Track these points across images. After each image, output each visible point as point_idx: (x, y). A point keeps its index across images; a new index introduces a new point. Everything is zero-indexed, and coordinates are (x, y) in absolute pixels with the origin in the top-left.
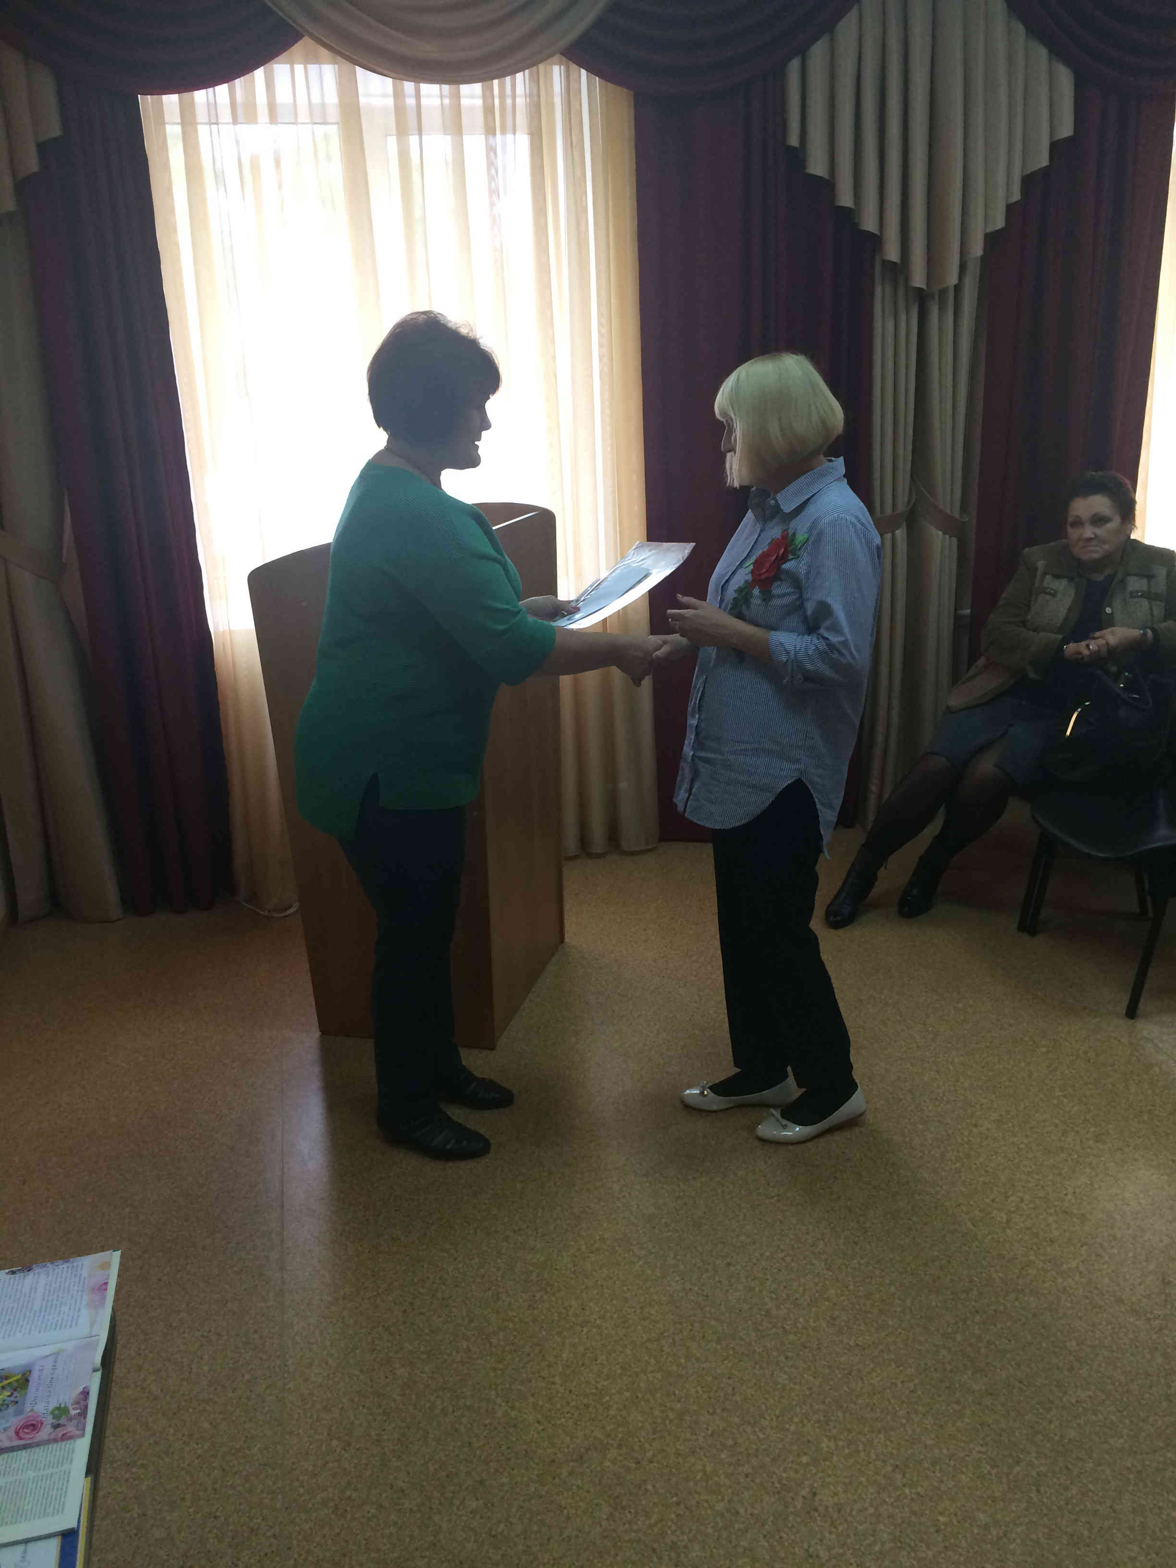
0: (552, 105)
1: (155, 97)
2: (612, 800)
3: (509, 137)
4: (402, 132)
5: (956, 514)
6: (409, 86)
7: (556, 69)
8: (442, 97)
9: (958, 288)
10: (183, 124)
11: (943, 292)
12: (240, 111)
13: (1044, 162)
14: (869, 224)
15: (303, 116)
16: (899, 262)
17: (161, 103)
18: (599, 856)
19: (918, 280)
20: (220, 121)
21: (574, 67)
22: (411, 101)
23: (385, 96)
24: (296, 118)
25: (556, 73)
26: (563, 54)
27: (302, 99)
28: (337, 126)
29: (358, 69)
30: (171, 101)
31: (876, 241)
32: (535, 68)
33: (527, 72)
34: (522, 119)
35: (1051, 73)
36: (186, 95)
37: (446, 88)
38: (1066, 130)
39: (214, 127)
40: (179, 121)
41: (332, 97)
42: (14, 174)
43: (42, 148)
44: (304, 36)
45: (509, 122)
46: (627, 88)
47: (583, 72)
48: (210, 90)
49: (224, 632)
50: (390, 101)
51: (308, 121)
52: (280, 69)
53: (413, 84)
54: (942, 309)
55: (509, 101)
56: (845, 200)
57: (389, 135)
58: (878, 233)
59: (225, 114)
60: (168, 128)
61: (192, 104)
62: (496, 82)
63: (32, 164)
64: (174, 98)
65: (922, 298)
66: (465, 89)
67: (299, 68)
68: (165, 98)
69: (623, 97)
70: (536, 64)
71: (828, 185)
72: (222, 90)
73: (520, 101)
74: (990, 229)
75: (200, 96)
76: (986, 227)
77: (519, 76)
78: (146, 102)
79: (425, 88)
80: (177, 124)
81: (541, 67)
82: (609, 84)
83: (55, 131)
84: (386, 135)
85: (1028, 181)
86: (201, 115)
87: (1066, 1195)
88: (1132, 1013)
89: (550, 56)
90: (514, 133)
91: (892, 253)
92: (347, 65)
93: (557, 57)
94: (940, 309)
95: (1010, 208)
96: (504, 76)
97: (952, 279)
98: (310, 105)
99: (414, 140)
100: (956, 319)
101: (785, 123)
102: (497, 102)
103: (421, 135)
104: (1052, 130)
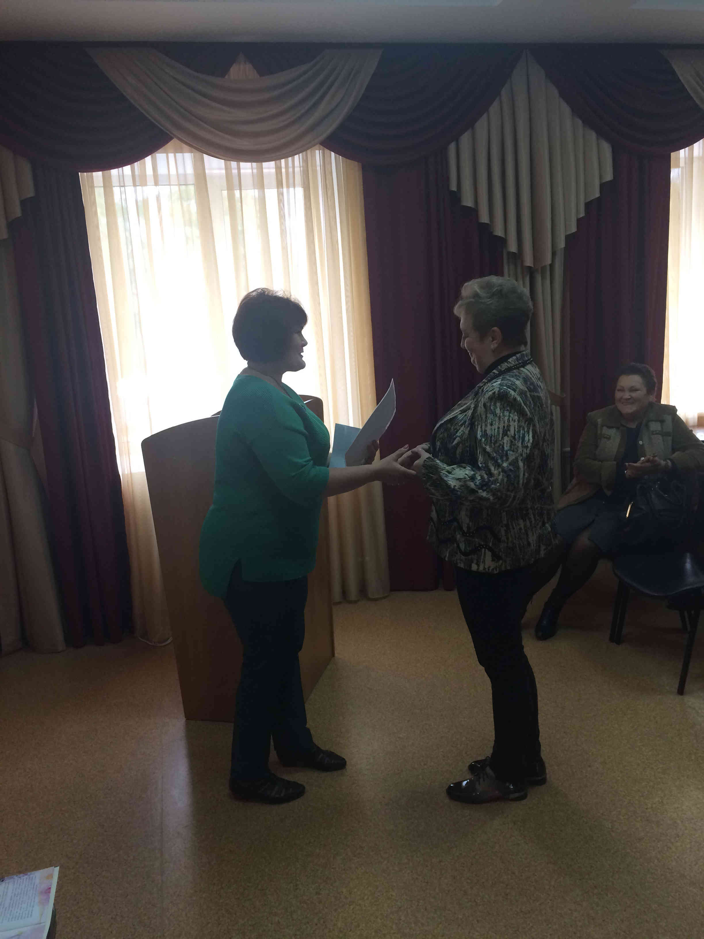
0: (315, 171)
1: (90, 173)
2: (362, 568)
3: (291, 189)
4: (230, 188)
5: (559, 393)
6: (234, 164)
7: (317, 152)
8: (252, 169)
9: (552, 266)
10: (105, 187)
11: (543, 268)
12: (137, 179)
13: (597, 195)
14: (499, 232)
15: (174, 180)
16: (517, 252)
17: (92, 177)
18: (355, 602)
19: (529, 261)
20: (126, 185)
21: (327, 151)
22: (235, 172)
23: (220, 169)
24: (170, 182)
25: (318, 154)
26: (320, 144)
27: (173, 171)
28: (193, 186)
29: (205, 156)
30: (98, 175)
31: (503, 241)
32: (304, 153)
33: (301, 154)
34: (298, 178)
35: (598, 145)
36: (106, 172)
37: (254, 164)
38: (609, 177)
39: (123, 189)
40: (102, 185)
41: (190, 170)
42: (7, 218)
43: (23, 203)
44: (173, 138)
45: (291, 181)
46: (358, 162)
47: (333, 154)
48: (120, 169)
49: (127, 475)
50: (224, 171)
51: (177, 184)
52: (160, 156)
53: (236, 162)
54: (543, 278)
55: (291, 170)
56: (484, 219)
57: (223, 190)
58: (503, 236)
59: (129, 180)
60: (96, 190)
61: (110, 176)
62: (283, 161)
63: (18, 212)
64: (100, 173)
65: (531, 272)
66: (265, 164)
67: (171, 156)
68: (95, 174)
69: (355, 167)
70: (306, 150)
71: (474, 212)
72: (127, 169)
73: (297, 170)
74: (569, 233)
75: (114, 172)
76: (566, 231)
77: (296, 157)
78: (83, 176)
79: (243, 164)
80: (102, 187)
81: (309, 152)
82: (348, 160)
83: (31, 193)
84: (222, 190)
85: (588, 205)
86: (115, 181)
87: (647, 809)
88: (681, 691)
89: (314, 145)
90: (294, 187)
91: (513, 248)
92: (198, 154)
93: (317, 146)
94: (542, 279)
95: (579, 221)
96: (287, 157)
97: (548, 261)
98: (178, 175)
99: (237, 193)
100: (552, 282)
101: (448, 179)
102: (283, 170)
103: (240, 190)
104: (601, 177)
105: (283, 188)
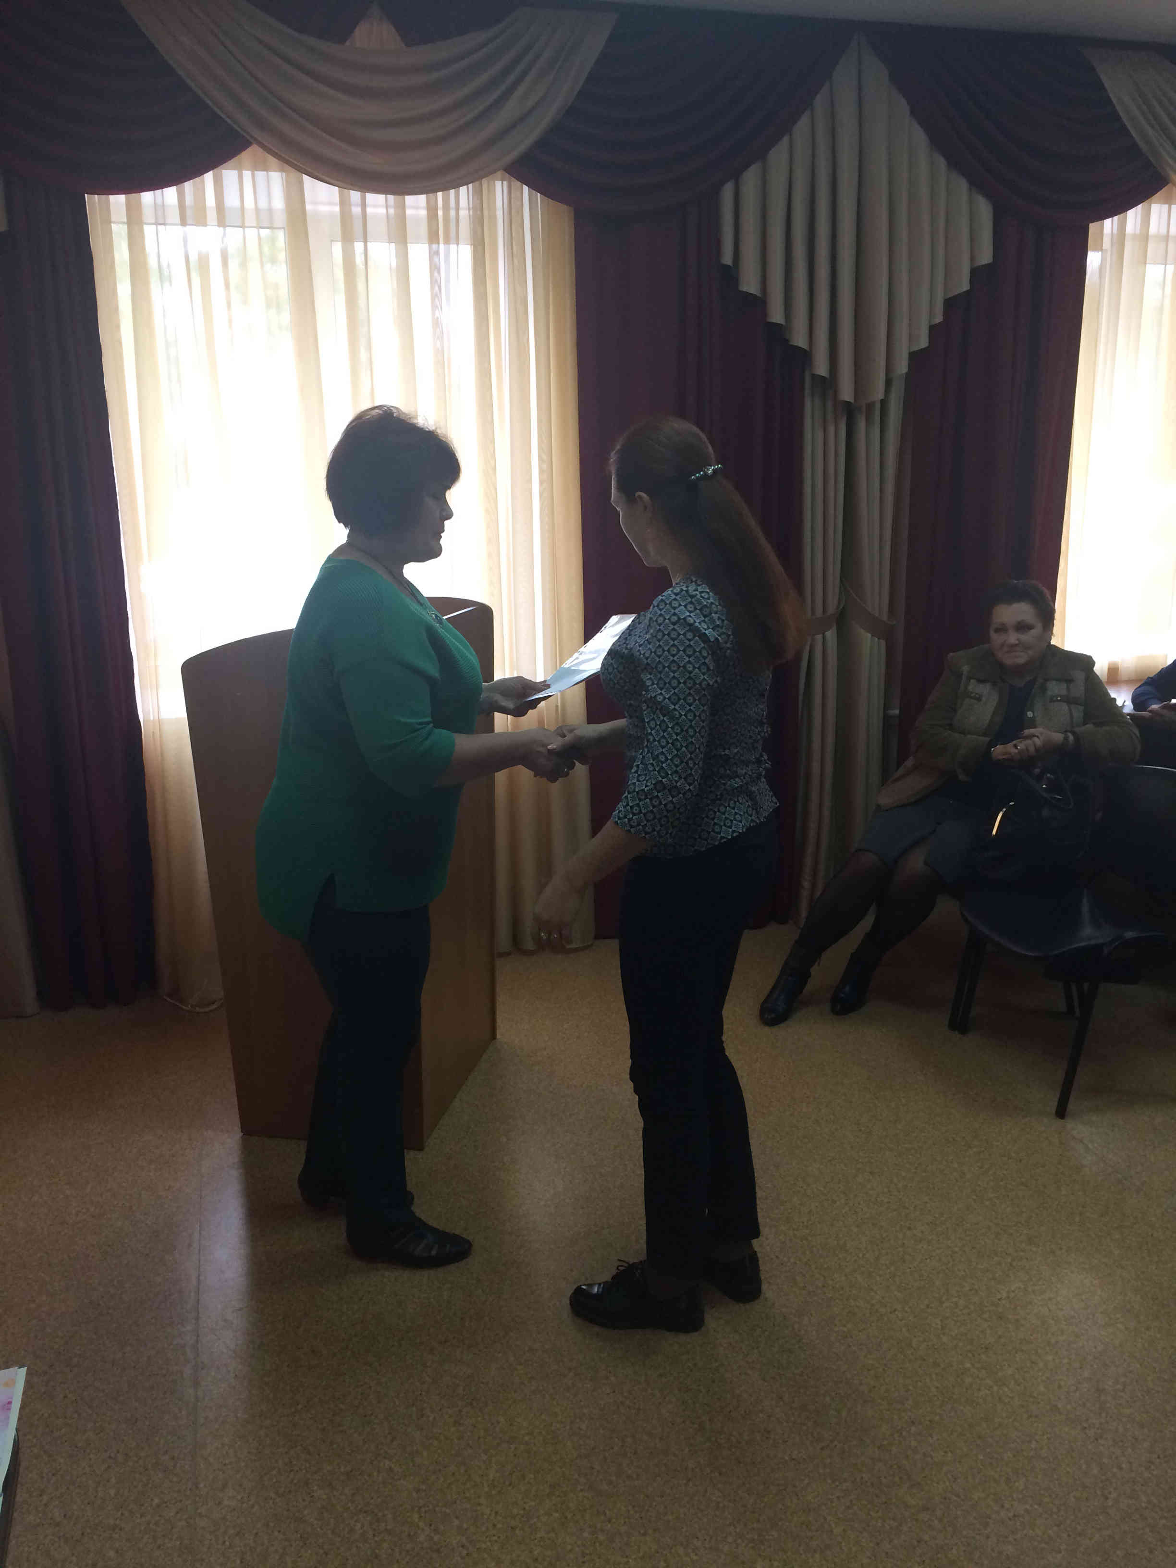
0: (493, 218)
1: (104, 197)
3: (453, 247)
4: (347, 238)
5: (885, 618)
6: (355, 196)
7: (498, 184)
8: (387, 206)
9: (884, 403)
10: (129, 223)
11: (870, 407)
12: (189, 213)
13: (965, 286)
14: (800, 340)
15: (250, 219)
16: (828, 376)
17: (108, 203)
18: (531, 954)
19: (846, 394)
20: (167, 222)
21: (516, 184)
22: (356, 210)
23: (330, 204)
24: (243, 222)
25: (499, 188)
26: (505, 170)
27: (249, 205)
28: (284, 231)
29: (306, 179)
30: (118, 201)
31: (805, 356)
32: (477, 183)
33: (470, 186)
34: (465, 230)
35: (971, 204)
36: (133, 196)
37: (391, 198)
38: (986, 257)
39: (161, 227)
40: (125, 220)
41: (279, 203)
44: (252, 144)
45: (453, 232)
46: (568, 205)
47: (526, 188)
48: (158, 192)
49: (154, 721)
50: (337, 209)
51: (255, 225)
52: (229, 174)
53: (359, 193)
54: (869, 421)
55: (453, 213)
56: (776, 316)
57: (335, 241)
58: (807, 348)
59: (174, 215)
60: (114, 228)
61: (139, 203)
62: (440, 195)
64: (121, 198)
65: (850, 411)
66: (410, 199)
67: (247, 174)
68: (112, 198)
69: (565, 213)
70: (480, 178)
71: (759, 303)
72: (170, 194)
73: (464, 213)
74: (915, 348)
75: (147, 197)
76: (910, 345)
77: (463, 190)
78: (93, 201)
79: (371, 197)
80: (123, 223)
81: (484, 182)
82: (551, 200)
83: (1, 226)
84: (332, 241)
85: (950, 304)
86: (148, 213)
87: (1000, 1299)
88: (1061, 1113)
89: (495, 172)
90: (458, 243)
91: (821, 368)
92: (294, 174)
93: (501, 173)
94: (867, 426)
95: (932, 329)
96: (448, 189)
97: (878, 394)
98: (257, 210)
99: (359, 246)
100: (882, 431)
101: (719, 243)
102: (440, 213)
103: (365, 242)
104: (972, 259)
105: (439, 243)
